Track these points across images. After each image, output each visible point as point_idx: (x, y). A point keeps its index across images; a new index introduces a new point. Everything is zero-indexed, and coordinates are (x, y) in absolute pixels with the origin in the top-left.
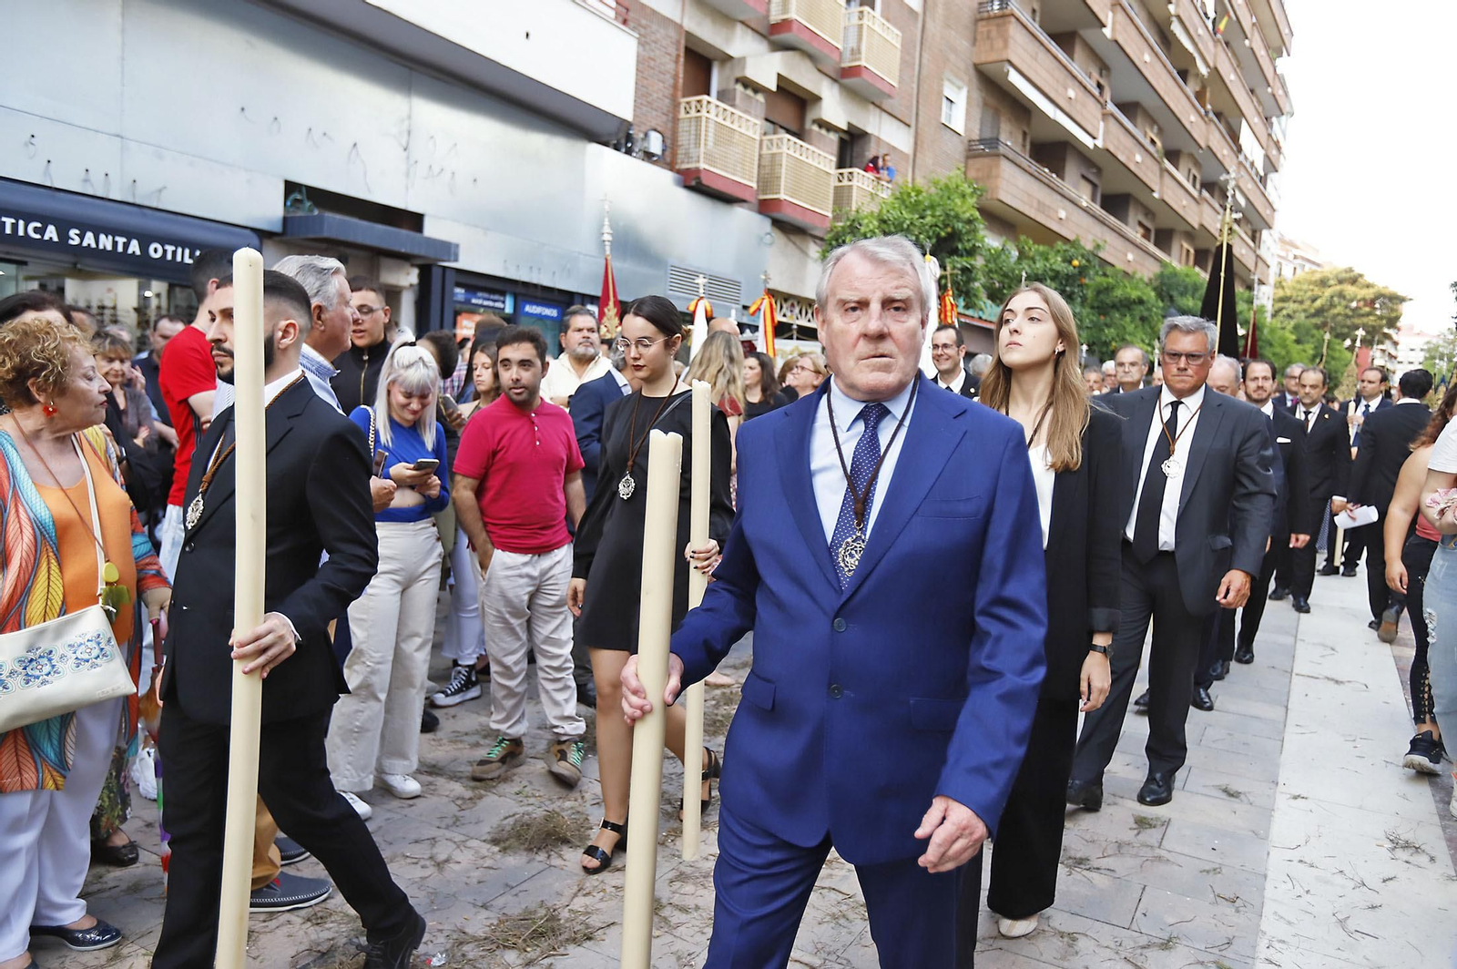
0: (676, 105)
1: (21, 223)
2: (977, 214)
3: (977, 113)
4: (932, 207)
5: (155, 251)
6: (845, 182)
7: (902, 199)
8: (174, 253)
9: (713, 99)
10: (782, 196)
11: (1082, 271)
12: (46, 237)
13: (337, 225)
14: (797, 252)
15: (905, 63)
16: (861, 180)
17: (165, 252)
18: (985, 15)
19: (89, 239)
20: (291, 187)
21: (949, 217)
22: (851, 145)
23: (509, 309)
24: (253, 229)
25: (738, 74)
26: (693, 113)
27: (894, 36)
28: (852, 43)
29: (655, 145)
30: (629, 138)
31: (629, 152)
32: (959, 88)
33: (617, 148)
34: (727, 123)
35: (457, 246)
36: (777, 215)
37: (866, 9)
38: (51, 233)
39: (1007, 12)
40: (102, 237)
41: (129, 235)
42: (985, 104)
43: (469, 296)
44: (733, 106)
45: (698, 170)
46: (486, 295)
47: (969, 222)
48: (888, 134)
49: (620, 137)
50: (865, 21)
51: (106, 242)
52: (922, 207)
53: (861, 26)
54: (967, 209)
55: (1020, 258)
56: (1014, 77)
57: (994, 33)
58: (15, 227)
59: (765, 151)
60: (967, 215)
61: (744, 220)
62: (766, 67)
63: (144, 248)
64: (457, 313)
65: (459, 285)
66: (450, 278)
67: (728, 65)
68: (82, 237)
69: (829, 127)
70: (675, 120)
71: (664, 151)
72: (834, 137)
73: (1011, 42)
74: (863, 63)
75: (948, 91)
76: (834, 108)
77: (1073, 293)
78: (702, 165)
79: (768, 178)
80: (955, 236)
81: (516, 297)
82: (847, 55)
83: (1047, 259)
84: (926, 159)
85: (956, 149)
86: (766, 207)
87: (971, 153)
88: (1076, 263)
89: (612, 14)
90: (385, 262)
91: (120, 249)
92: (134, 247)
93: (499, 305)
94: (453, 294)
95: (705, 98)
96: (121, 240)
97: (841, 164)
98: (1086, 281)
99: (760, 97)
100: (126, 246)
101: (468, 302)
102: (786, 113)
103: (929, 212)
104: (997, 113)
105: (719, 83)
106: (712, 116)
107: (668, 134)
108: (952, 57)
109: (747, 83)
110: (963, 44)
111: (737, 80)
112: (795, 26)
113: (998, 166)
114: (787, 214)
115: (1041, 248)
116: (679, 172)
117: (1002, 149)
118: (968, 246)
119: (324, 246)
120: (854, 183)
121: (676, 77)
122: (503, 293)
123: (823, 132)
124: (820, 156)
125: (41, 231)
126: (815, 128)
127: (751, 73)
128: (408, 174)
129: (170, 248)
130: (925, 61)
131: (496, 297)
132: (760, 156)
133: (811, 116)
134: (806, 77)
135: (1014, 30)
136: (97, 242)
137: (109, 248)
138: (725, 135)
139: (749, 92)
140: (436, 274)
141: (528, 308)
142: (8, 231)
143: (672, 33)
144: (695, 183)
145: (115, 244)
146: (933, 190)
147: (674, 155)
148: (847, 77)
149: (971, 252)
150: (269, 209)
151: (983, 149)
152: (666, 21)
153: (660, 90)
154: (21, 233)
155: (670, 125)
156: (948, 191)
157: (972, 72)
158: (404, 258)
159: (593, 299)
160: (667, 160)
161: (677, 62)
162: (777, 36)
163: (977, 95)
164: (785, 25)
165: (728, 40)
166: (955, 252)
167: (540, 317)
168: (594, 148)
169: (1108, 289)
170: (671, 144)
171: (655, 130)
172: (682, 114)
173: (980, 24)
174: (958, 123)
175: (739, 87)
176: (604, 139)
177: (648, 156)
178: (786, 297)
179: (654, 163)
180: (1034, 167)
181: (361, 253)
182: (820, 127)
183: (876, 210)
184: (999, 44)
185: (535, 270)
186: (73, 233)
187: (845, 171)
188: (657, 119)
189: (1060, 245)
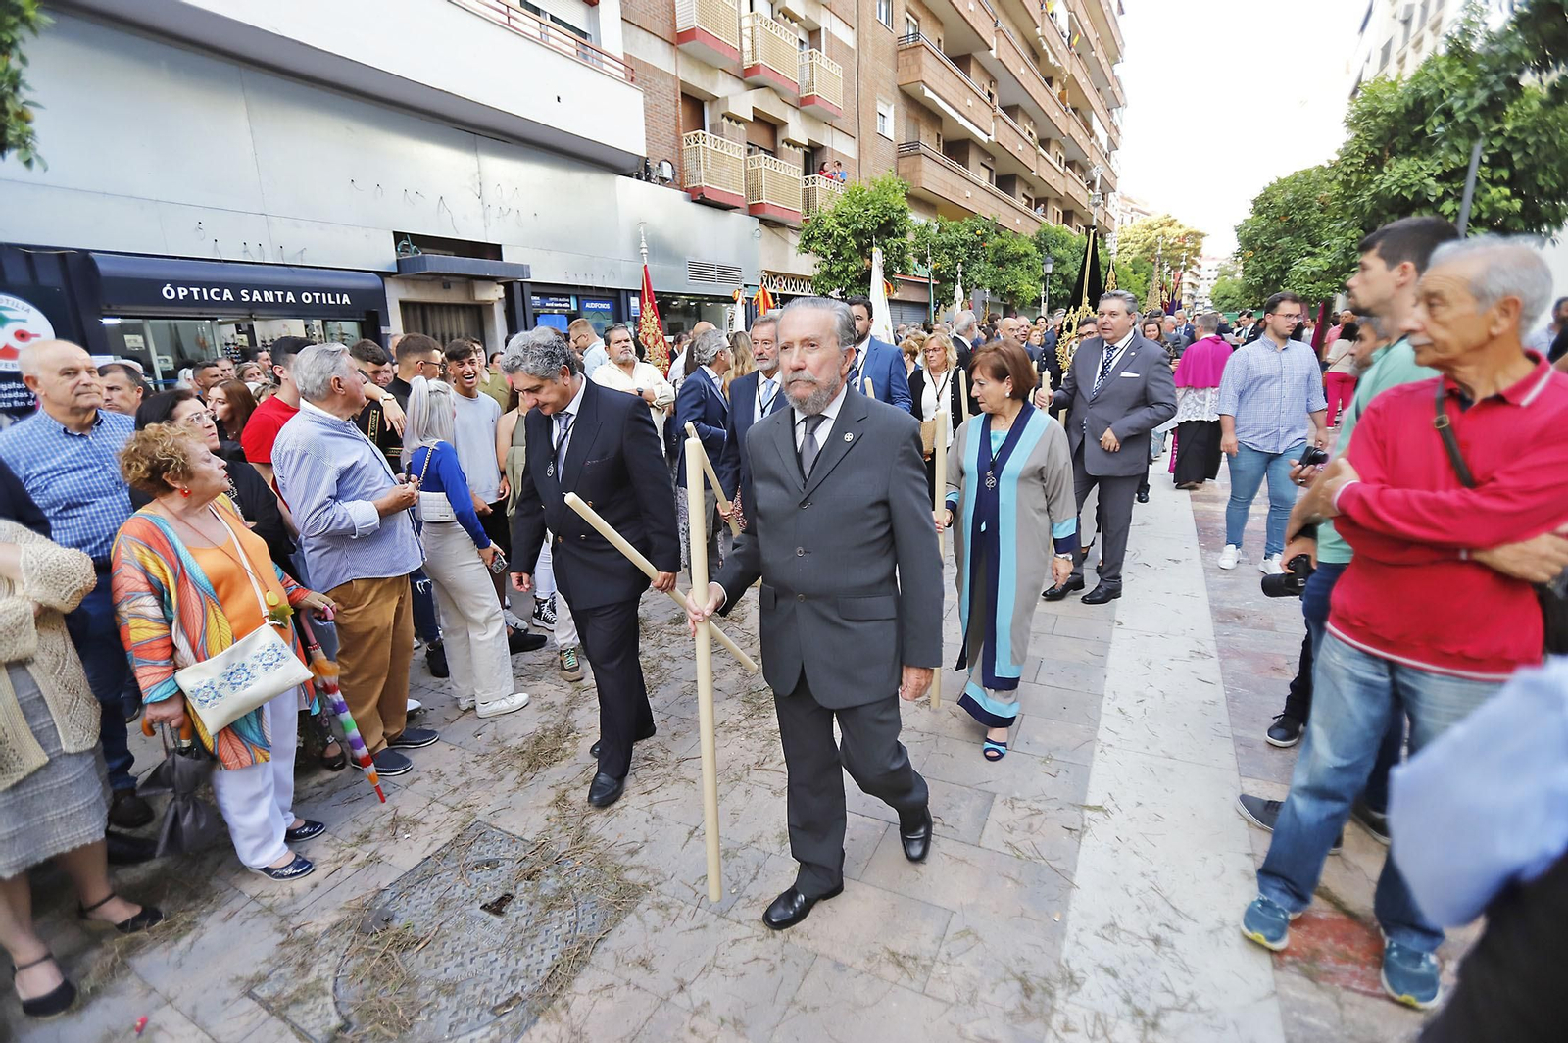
0: (679, 139)
1: (204, 290)
2: (906, 205)
3: (902, 124)
4: (873, 201)
5: (306, 298)
6: (810, 185)
7: (851, 197)
8: (321, 298)
9: (707, 133)
10: (765, 201)
11: (984, 238)
12: (225, 299)
13: (438, 262)
14: (780, 241)
15: (846, 91)
16: (821, 182)
17: (313, 297)
18: (904, 47)
19: (256, 296)
20: (399, 237)
21: (886, 208)
22: (813, 157)
23: (574, 307)
24: (375, 272)
25: (724, 111)
26: (693, 144)
27: (837, 70)
28: (807, 78)
29: (667, 171)
30: (647, 169)
31: (648, 180)
32: (889, 105)
33: (639, 178)
34: (719, 150)
35: (528, 266)
36: (762, 215)
37: (814, 50)
38: (227, 295)
39: (919, 43)
40: (265, 293)
41: (285, 289)
42: (908, 116)
43: (544, 301)
44: (722, 136)
45: (701, 188)
46: (556, 299)
47: (901, 211)
48: (839, 145)
49: (641, 170)
50: (814, 60)
51: (269, 296)
52: (865, 202)
53: (812, 65)
54: (899, 201)
55: (938, 232)
56: (928, 93)
57: (911, 61)
58: (200, 294)
59: (749, 168)
60: (899, 207)
61: (738, 221)
62: (744, 103)
63: (297, 296)
64: (536, 315)
65: (534, 294)
66: (528, 290)
67: (716, 104)
68: (251, 295)
69: (795, 145)
70: (681, 151)
71: (674, 176)
72: (799, 152)
73: (924, 66)
74: (816, 93)
75: (881, 108)
76: (798, 130)
77: (978, 254)
78: (703, 184)
79: (753, 189)
80: (891, 222)
81: (577, 297)
82: (803, 88)
83: (958, 231)
84: (868, 161)
85: (890, 152)
86: (753, 210)
87: (901, 156)
88: (978, 232)
89: (623, 75)
90: (478, 284)
91: (280, 300)
92: (290, 297)
93: (567, 305)
94: (531, 301)
95: (700, 132)
96: (280, 294)
97: (806, 173)
98: (986, 245)
99: (742, 127)
100: (284, 297)
101: (543, 306)
102: (762, 137)
103: (870, 206)
104: (917, 120)
105: (710, 119)
106: (707, 145)
107: (676, 163)
108: (882, 82)
109: (730, 117)
110: (889, 71)
111: (723, 116)
112: (762, 70)
113: (920, 163)
114: (770, 214)
115: (954, 223)
116: (687, 191)
117: (922, 147)
118: (901, 229)
119: (430, 277)
120: (817, 185)
121: (677, 117)
122: (568, 297)
123: (791, 148)
124: (791, 166)
125: (220, 294)
126: (785, 146)
127: (733, 109)
128: (484, 216)
129: (317, 295)
130: (861, 87)
131: (564, 300)
132: (746, 171)
133: (780, 138)
134: (774, 108)
135: (925, 56)
136: (263, 297)
137: (272, 300)
138: (719, 159)
139: (733, 123)
140: (517, 288)
141: (588, 305)
142: (196, 297)
143: (671, 84)
144: (700, 199)
145: (276, 296)
146: (872, 188)
147: (682, 177)
148: (804, 104)
149: (903, 234)
150: (385, 256)
151: (909, 150)
152: (664, 74)
153: (667, 129)
154: (206, 298)
155: (676, 155)
156: (883, 189)
157: (897, 91)
158: (493, 279)
159: (634, 293)
160: (677, 182)
161: (676, 106)
162: (749, 77)
163: (902, 110)
164: (754, 69)
165: (713, 85)
166: (891, 234)
167: (597, 310)
168: (622, 181)
169: (1003, 247)
170: (679, 169)
171: (666, 160)
172: (685, 146)
173: (900, 54)
174: (890, 133)
175: (725, 120)
176: (629, 172)
177: (663, 180)
178: (776, 275)
179: (668, 186)
180: (947, 161)
181: (460, 279)
182: (788, 145)
183: (832, 208)
184: (915, 69)
185: (589, 277)
186: (243, 292)
187: (810, 177)
188: (667, 152)
189: (967, 220)
